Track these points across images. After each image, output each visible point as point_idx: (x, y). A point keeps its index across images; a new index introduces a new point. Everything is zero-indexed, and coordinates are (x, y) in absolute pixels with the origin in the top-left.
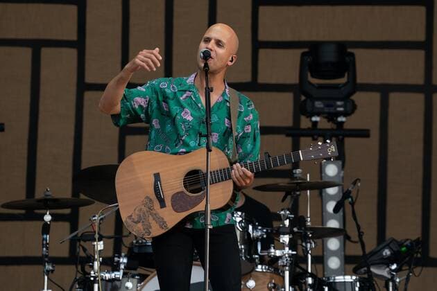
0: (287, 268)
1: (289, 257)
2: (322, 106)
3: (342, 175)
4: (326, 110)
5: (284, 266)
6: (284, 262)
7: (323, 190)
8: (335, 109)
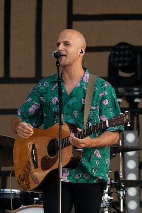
0: (107, 209)
1: (108, 201)
2: (123, 91)
3: (137, 141)
4: (126, 94)
5: (104, 208)
6: (104, 205)
7: (125, 153)
8: (133, 93)
